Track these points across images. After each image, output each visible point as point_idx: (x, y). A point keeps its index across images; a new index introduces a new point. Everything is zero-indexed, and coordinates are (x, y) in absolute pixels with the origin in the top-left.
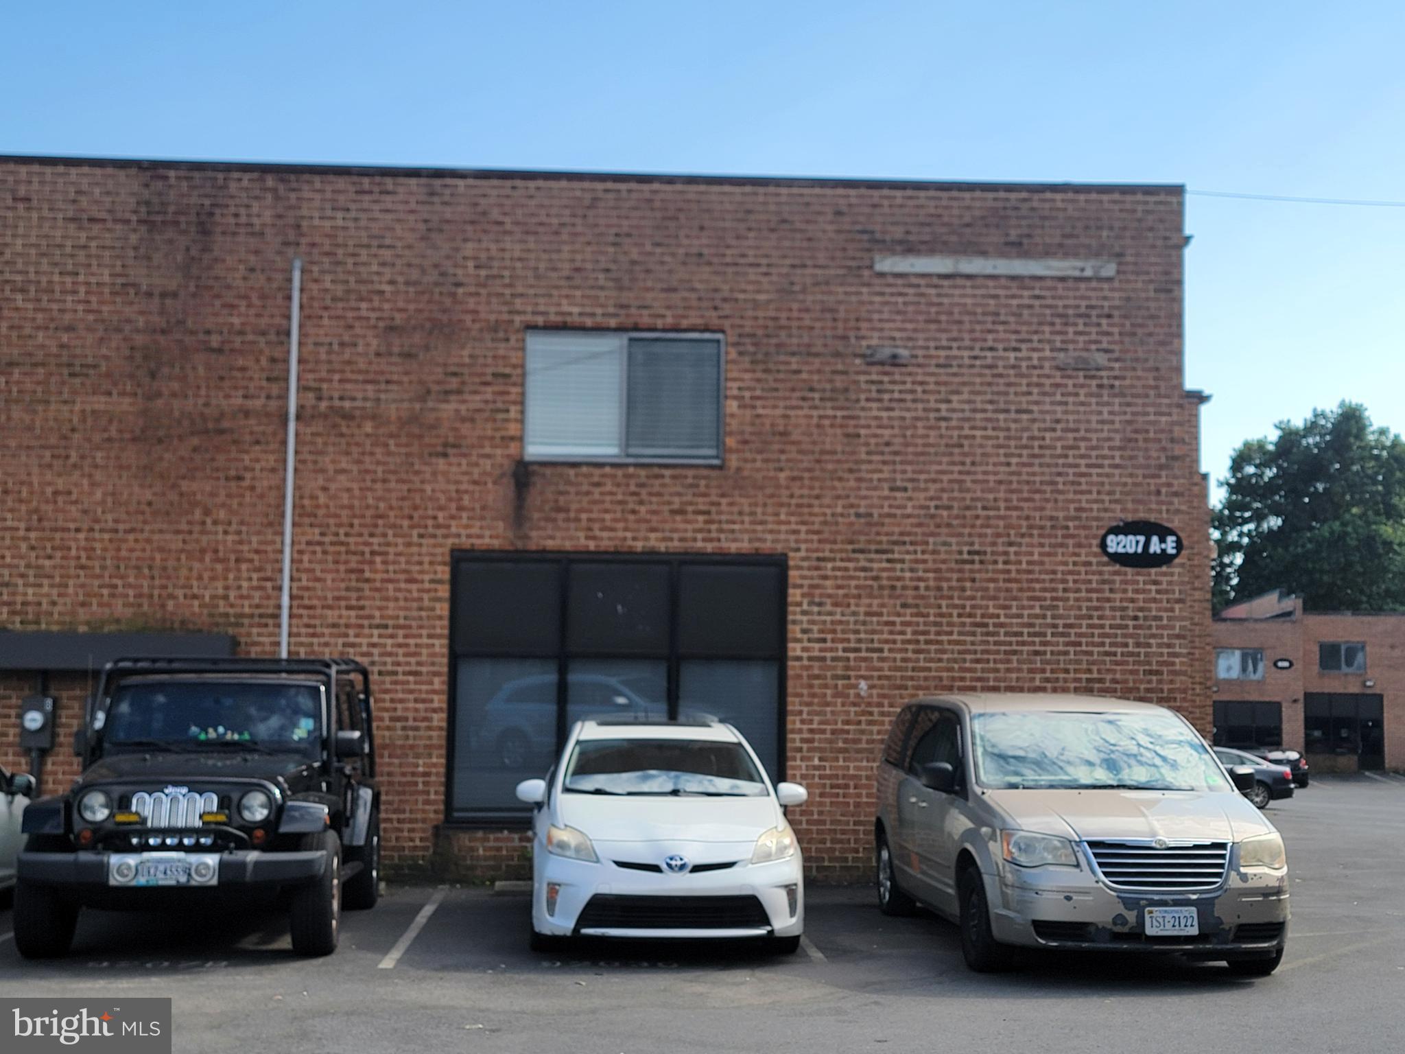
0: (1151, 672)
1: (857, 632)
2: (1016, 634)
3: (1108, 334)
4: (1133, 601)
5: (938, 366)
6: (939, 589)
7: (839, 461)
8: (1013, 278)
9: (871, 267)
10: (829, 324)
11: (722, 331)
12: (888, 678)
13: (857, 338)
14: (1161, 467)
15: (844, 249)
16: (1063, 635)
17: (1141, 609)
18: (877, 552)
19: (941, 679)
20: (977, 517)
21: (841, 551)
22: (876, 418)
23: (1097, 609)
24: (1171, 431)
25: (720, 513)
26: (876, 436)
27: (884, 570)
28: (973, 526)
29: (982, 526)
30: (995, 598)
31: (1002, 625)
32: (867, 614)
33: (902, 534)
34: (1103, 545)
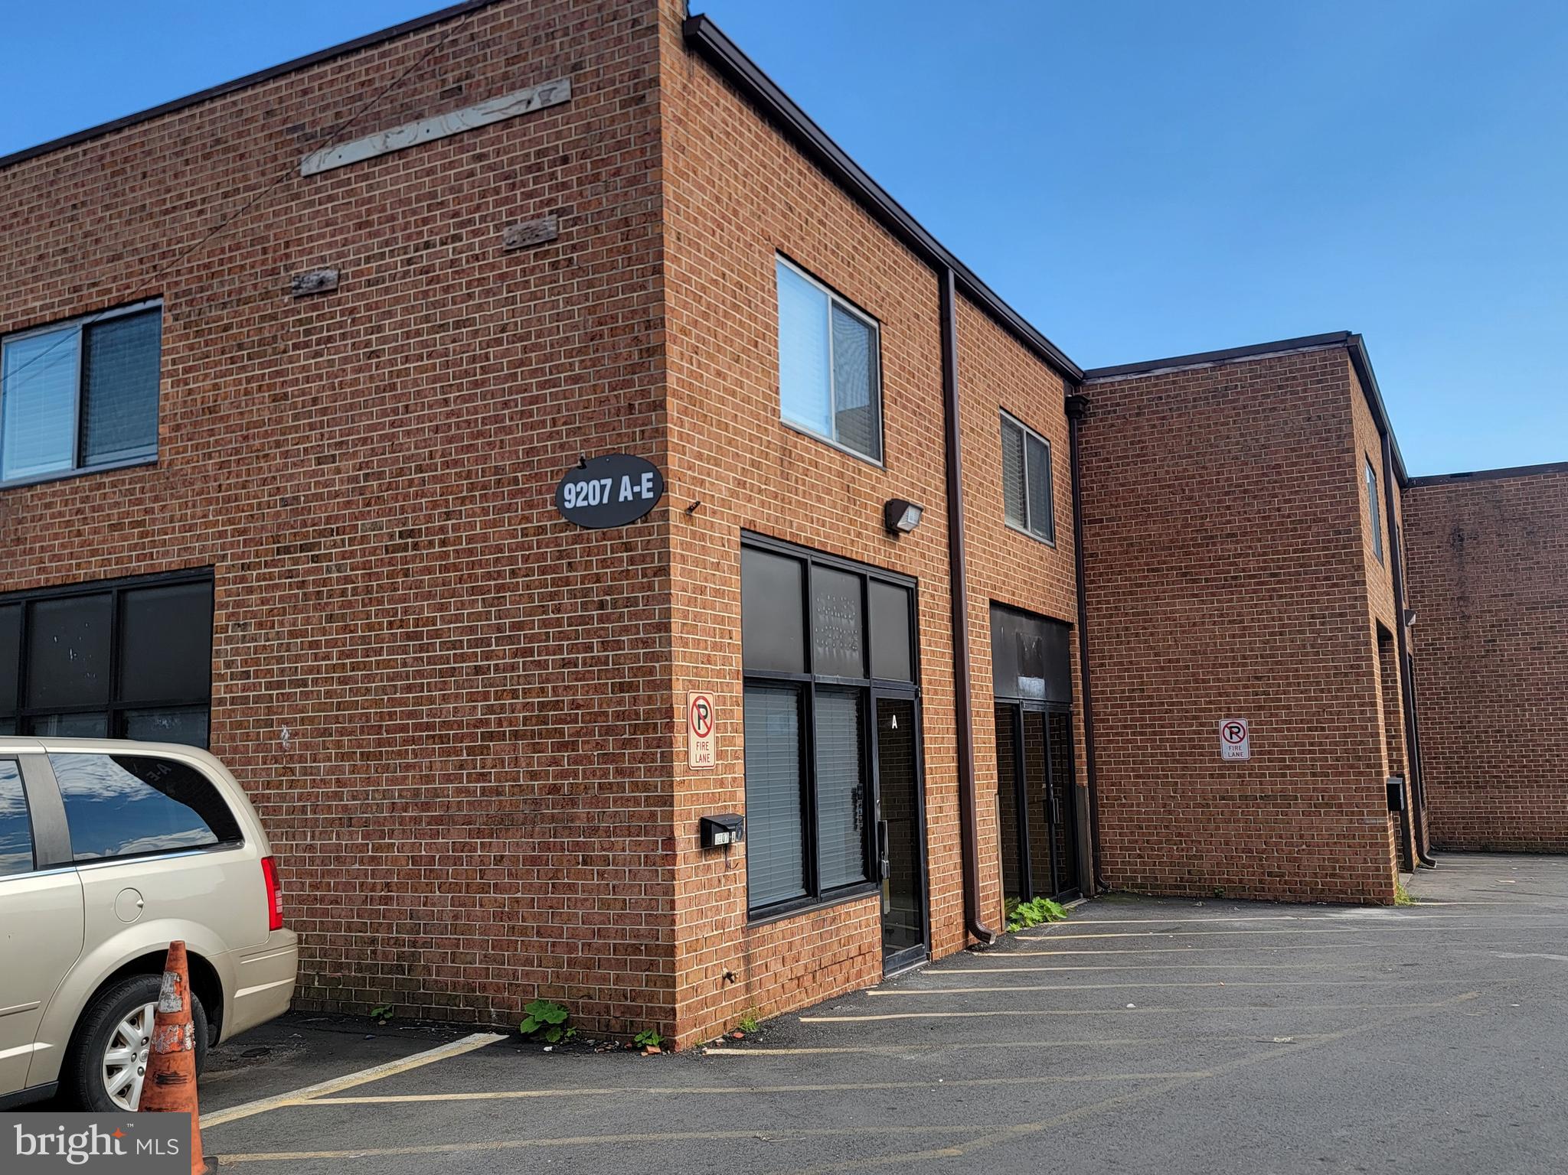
0: (622, 687)
1: (280, 660)
2: (454, 645)
3: (565, 186)
4: (598, 579)
5: (369, 283)
6: (368, 590)
7: (266, 434)
8: (451, 138)
9: (298, 173)
10: (260, 257)
11: (161, 295)
12: (311, 720)
13: (287, 269)
14: (633, 369)
15: (275, 158)
16: (511, 640)
17: (609, 591)
18: (302, 548)
19: (367, 717)
20: (411, 483)
21: (267, 552)
22: (304, 368)
23: (552, 596)
24: (646, 311)
25: (153, 521)
26: (303, 393)
27: (308, 572)
28: (406, 497)
29: (416, 496)
30: (430, 596)
31: (437, 634)
32: (292, 634)
33: (328, 520)
34: (559, 500)
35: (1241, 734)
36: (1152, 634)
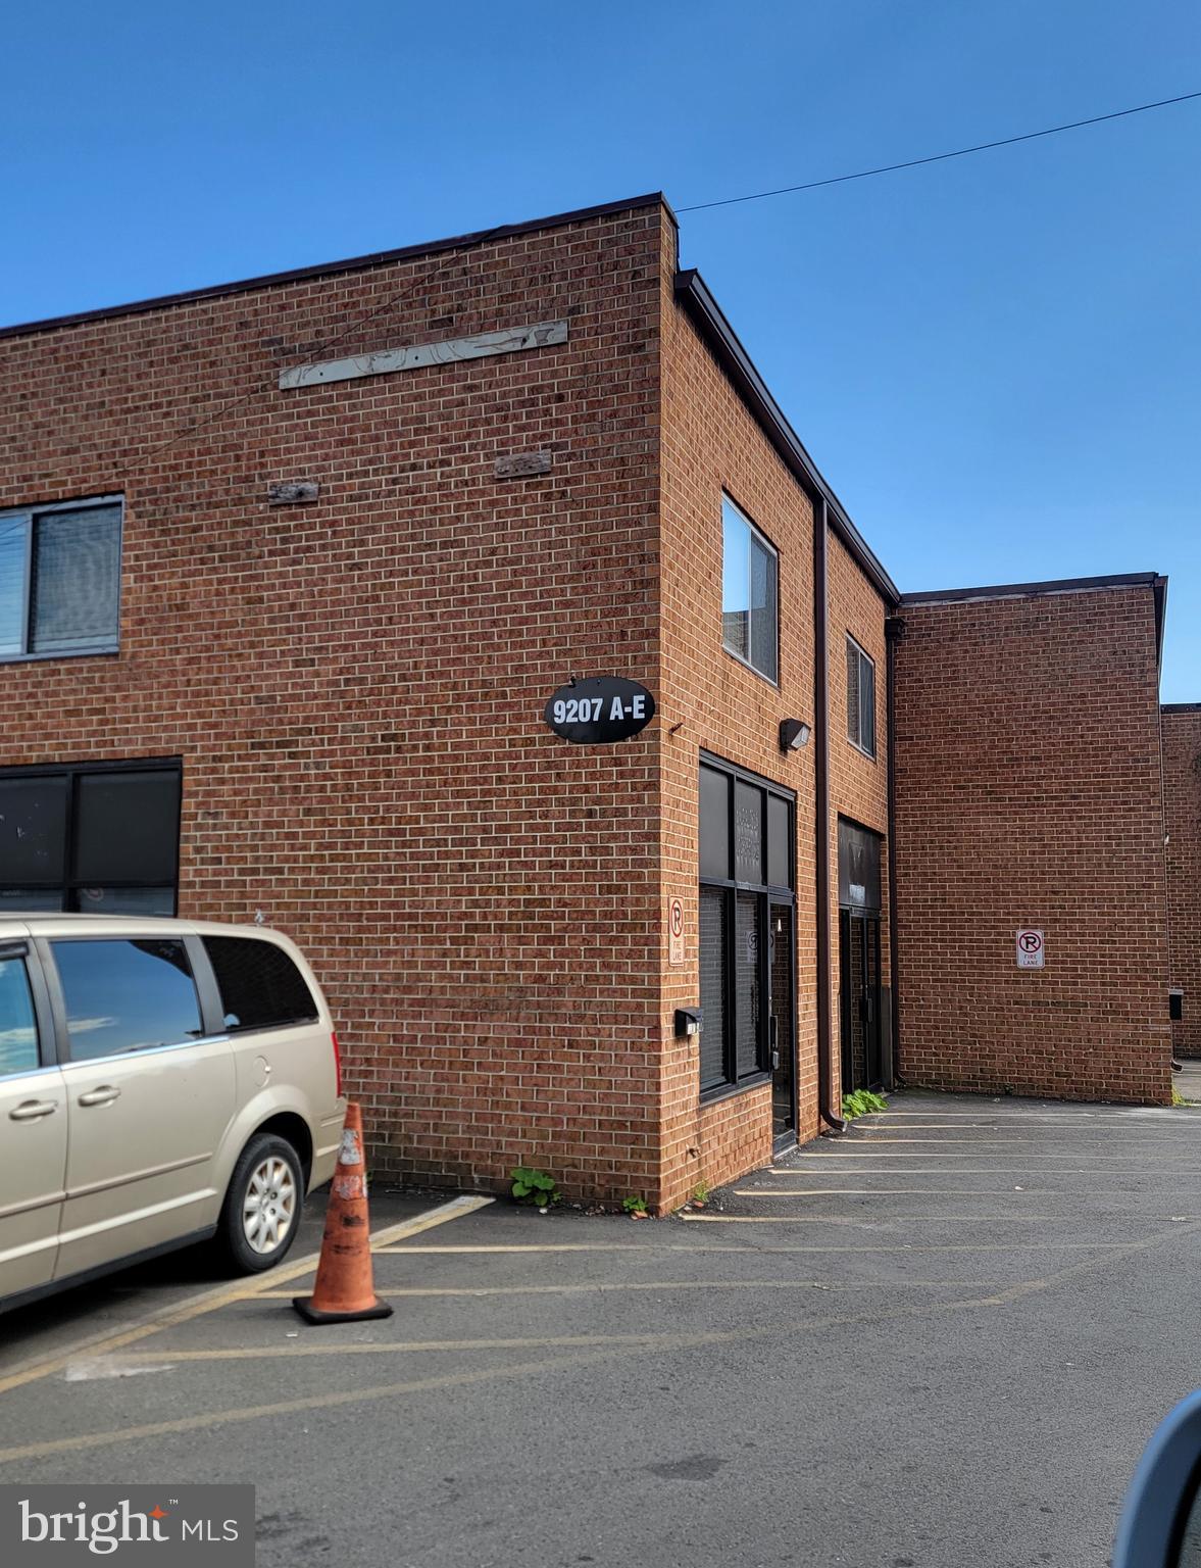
0: (610, 889)
1: (254, 848)
2: (438, 843)
3: (559, 422)
4: (587, 789)
5: (351, 499)
6: (348, 787)
7: (240, 635)
8: (440, 367)
9: (276, 386)
10: (233, 464)
11: (122, 492)
12: (288, 906)
13: (262, 477)
14: (626, 599)
15: (249, 369)
16: (496, 841)
17: (598, 801)
18: (279, 745)
19: (347, 905)
20: (394, 690)
21: (240, 747)
22: (281, 575)
23: (540, 803)
24: (640, 546)
25: (114, 710)
26: (280, 598)
27: (285, 767)
28: (389, 703)
29: (400, 702)
30: (414, 796)
31: (421, 832)
32: (267, 825)
33: (307, 720)
34: (549, 715)
35: (1036, 945)
36: (956, 848)
